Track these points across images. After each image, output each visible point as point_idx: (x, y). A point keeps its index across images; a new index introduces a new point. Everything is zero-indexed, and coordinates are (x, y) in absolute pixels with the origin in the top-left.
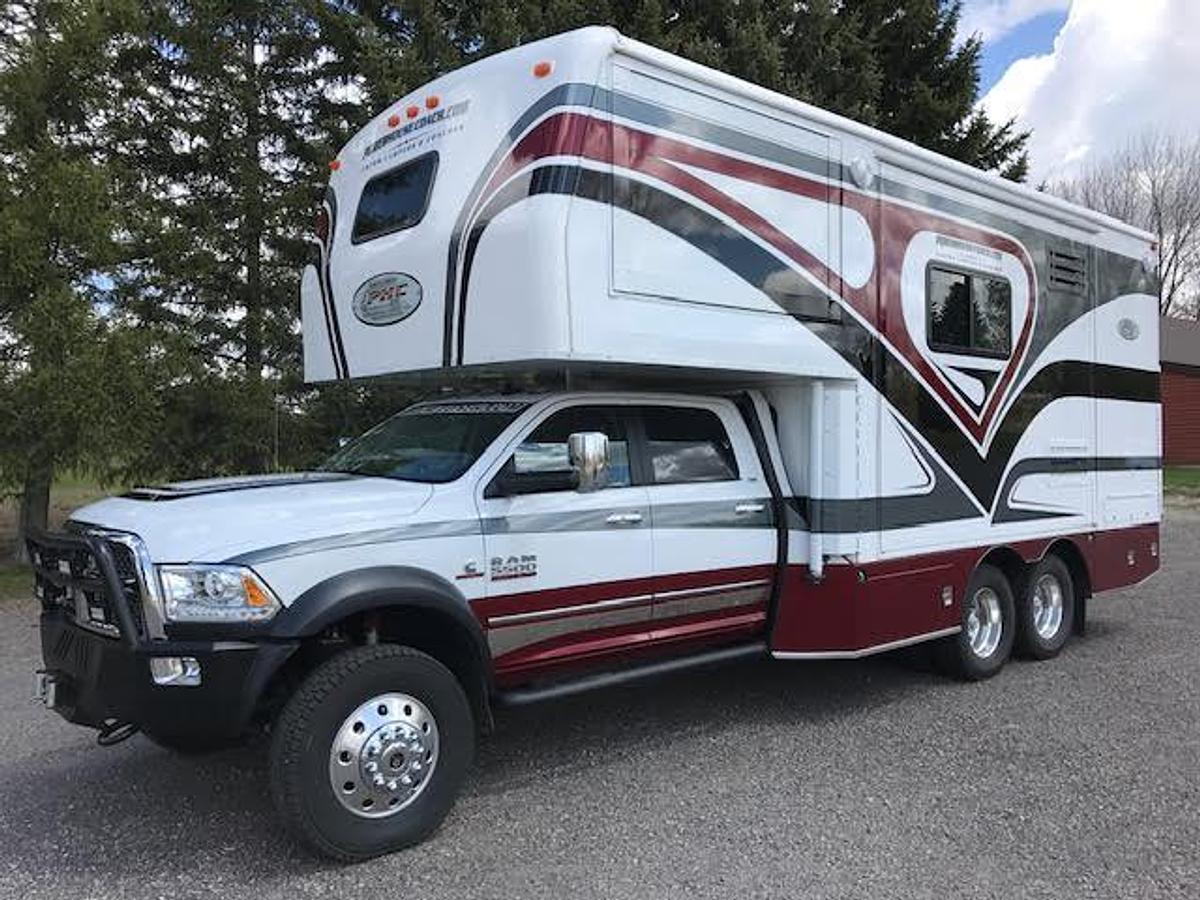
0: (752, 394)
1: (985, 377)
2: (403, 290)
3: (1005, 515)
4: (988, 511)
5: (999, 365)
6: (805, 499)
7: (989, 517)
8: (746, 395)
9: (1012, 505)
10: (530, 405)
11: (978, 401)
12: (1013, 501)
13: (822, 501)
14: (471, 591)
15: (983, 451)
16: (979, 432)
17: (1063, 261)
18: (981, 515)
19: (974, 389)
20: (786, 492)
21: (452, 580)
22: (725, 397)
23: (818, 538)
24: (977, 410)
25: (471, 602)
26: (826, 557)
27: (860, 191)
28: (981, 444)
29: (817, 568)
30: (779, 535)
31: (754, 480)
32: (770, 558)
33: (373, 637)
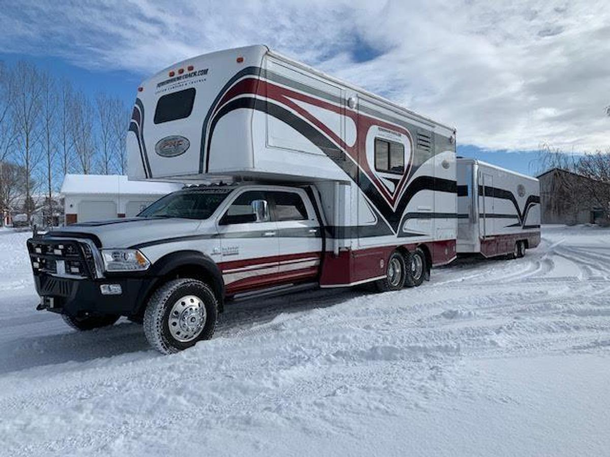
0: (311, 186)
1: (395, 182)
2: (181, 143)
3: (402, 235)
4: (396, 232)
5: (400, 177)
6: (332, 227)
7: (396, 235)
8: (309, 187)
9: (404, 231)
10: (233, 190)
11: (392, 191)
12: (405, 229)
13: (339, 227)
14: (217, 259)
15: (394, 210)
16: (393, 202)
17: (421, 138)
18: (393, 234)
19: (391, 186)
20: (325, 224)
21: (209, 255)
22: (302, 188)
23: (337, 241)
24: (392, 194)
25: (217, 264)
26: (340, 248)
27: (351, 110)
28: (393, 206)
29: (337, 252)
30: (323, 241)
31: (313, 220)
32: (319, 249)
33: (178, 276)
